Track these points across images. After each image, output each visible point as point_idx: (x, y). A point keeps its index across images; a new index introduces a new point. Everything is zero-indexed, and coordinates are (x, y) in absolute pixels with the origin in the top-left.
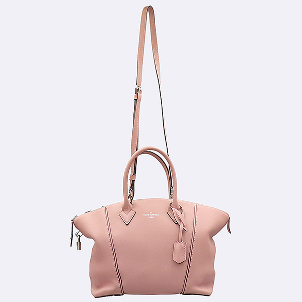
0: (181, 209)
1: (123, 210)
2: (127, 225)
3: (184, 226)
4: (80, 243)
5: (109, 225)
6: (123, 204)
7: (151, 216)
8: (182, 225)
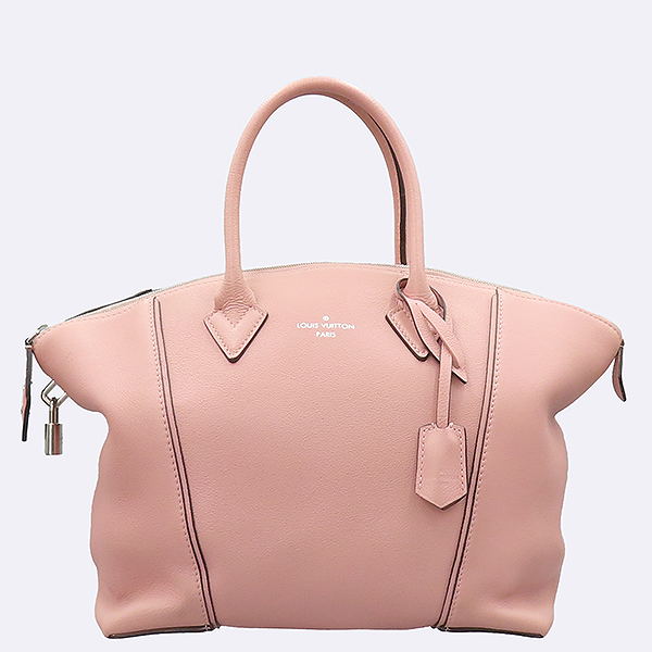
0: (441, 304)
1: (219, 308)
2: (233, 361)
3: (455, 364)
4: (57, 428)
5: (164, 361)
6: (220, 284)
7: (325, 330)
8: (446, 361)
